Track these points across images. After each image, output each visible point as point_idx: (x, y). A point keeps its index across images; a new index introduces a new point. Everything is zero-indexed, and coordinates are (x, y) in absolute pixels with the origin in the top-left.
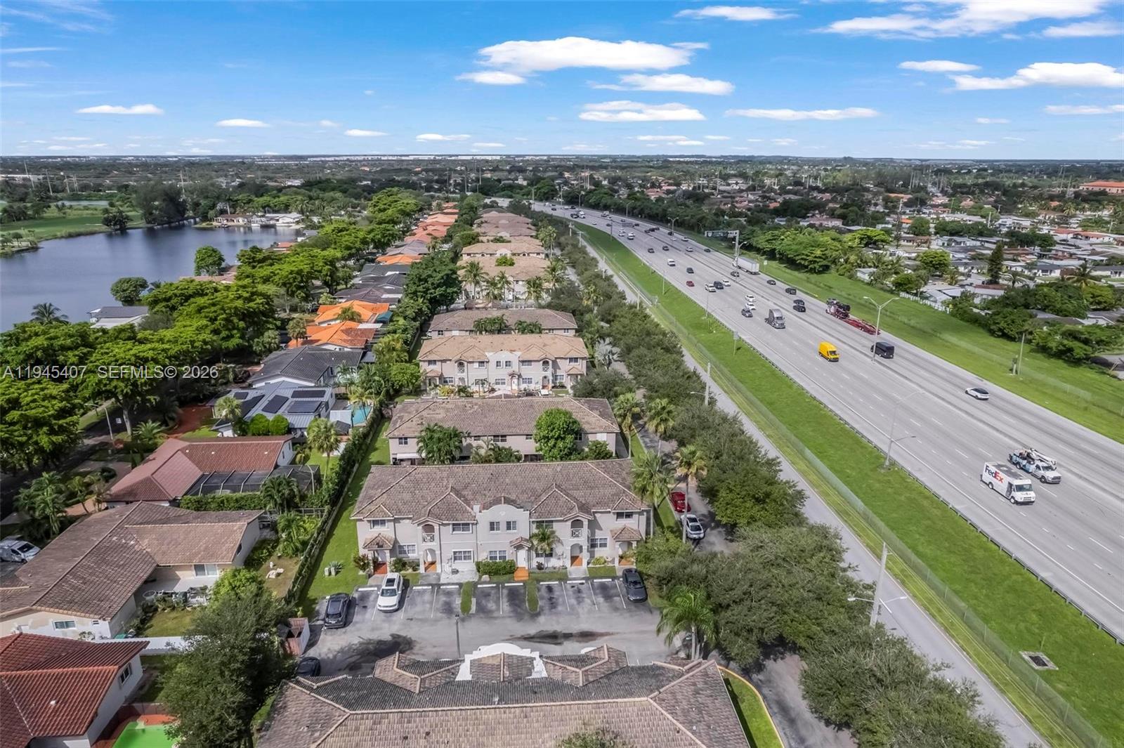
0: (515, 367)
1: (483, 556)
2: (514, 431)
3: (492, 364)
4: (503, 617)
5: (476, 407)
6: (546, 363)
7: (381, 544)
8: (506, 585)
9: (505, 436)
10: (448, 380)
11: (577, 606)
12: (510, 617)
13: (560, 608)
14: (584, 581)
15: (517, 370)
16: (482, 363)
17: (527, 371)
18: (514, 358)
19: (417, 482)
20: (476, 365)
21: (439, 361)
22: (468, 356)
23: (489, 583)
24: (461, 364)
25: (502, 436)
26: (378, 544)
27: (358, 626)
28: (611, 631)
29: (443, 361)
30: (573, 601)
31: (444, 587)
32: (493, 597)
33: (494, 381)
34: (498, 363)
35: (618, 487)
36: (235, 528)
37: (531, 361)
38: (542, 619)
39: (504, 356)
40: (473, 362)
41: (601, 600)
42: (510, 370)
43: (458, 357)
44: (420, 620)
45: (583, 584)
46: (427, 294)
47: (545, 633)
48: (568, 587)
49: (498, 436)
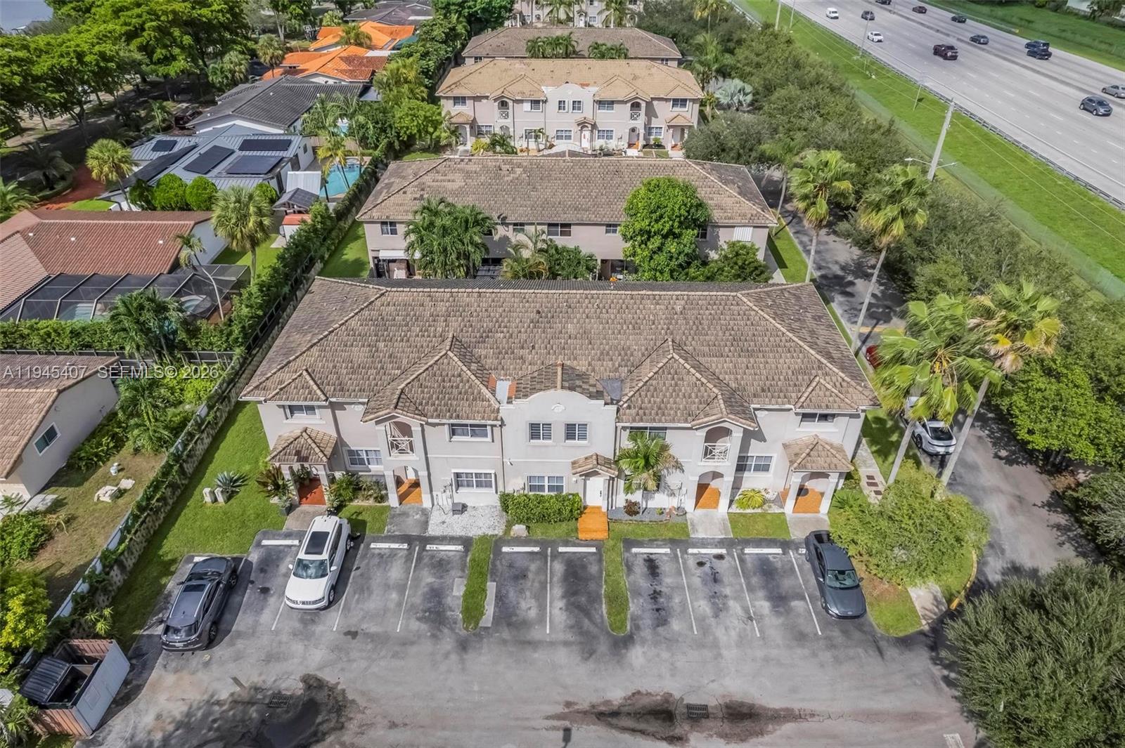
0: (588, 111)
1: (515, 485)
2: (585, 217)
3: (552, 106)
4: (552, 644)
5: (519, 171)
6: (636, 106)
7: (304, 453)
8: (561, 549)
9: (569, 225)
10: (484, 129)
11: (712, 621)
12: (566, 644)
13: (676, 625)
14: (723, 551)
15: (589, 116)
16: (535, 103)
17: (605, 118)
18: (587, 96)
19: (382, 324)
20: (527, 106)
21: (470, 98)
22: (514, 91)
23: (526, 542)
24: (504, 104)
25: (563, 225)
26: (298, 453)
27: (240, 644)
28: (796, 706)
29: (477, 99)
30: (704, 606)
31: (434, 547)
32: (532, 583)
33: (554, 134)
34: (561, 105)
35: (806, 355)
36: (31, 401)
37: (612, 102)
38: (637, 655)
39: (571, 92)
40: (521, 101)
41: (765, 606)
42: (579, 116)
43: (499, 93)
44: (372, 637)
45: (720, 557)
47: (645, 701)
48: (692, 563)
49: (556, 225)
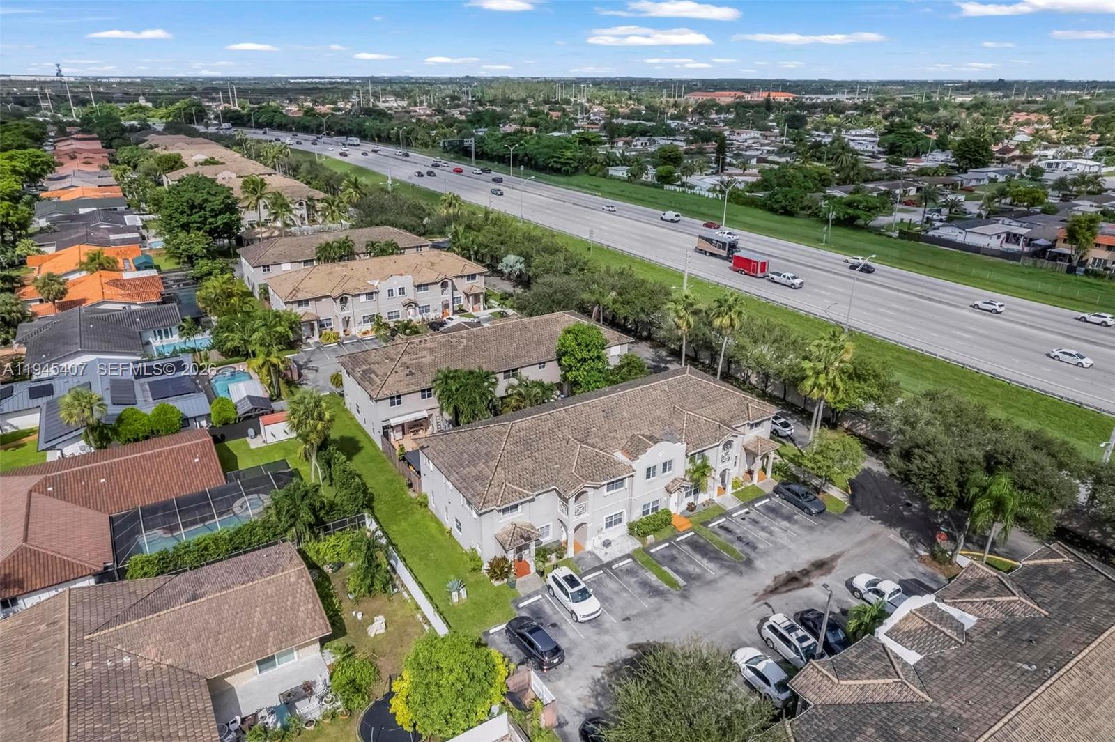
0: (411, 294)
1: (637, 515)
2: (527, 360)
3: (384, 294)
4: (721, 577)
5: (464, 340)
6: (444, 285)
7: (526, 535)
8: (678, 539)
9: (516, 369)
10: (325, 323)
11: (772, 538)
12: (727, 574)
13: (761, 546)
14: (747, 510)
15: (412, 298)
16: (370, 295)
17: (423, 298)
18: (408, 281)
20: (363, 298)
21: (312, 299)
22: (350, 287)
23: (658, 544)
24: (343, 300)
25: (513, 370)
26: (522, 537)
27: (575, 652)
28: (835, 552)
29: (318, 299)
30: (763, 534)
31: (617, 565)
32: (681, 558)
33: (387, 316)
34: (391, 293)
37: (427, 285)
38: (759, 563)
39: (395, 283)
40: (359, 295)
41: (785, 524)
42: (404, 299)
43: (340, 292)
44: (639, 615)
45: (747, 513)
46: (205, 224)
47: (781, 579)
48: (739, 520)
